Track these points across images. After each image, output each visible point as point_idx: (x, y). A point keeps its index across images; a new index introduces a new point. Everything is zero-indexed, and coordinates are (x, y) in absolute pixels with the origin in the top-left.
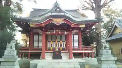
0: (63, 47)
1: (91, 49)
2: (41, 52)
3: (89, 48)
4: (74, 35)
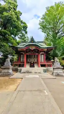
0: (36, 61)
1: (50, 62)
4: (41, 55)
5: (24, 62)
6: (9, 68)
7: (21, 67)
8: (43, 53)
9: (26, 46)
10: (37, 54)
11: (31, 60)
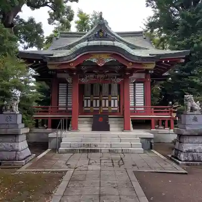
0: (114, 107)
1: (168, 112)
2: (71, 116)
3: (166, 110)
4: (135, 83)
5: (70, 112)
8: (143, 76)
10: (119, 80)
11: (96, 104)
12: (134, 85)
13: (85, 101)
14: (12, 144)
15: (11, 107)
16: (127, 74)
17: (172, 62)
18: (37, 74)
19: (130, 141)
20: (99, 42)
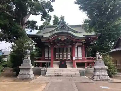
0: (69, 58)
1: (92, 60)
2: (50, 62)
4: (78, 47)
5: (50, 60)
6: (29, 69)
7: (46, 67)
8: (81, 44)
9: (54, 35)
10: (70, 46)
11: (61, 56)
12: (78, 48)
13: (56, 55)
14: (27, 72)
15: (27, 57)
16: (74, 43)
17: (93, 38)
18: (36, 43)
19: (75, 72)
20: (62, 31)
